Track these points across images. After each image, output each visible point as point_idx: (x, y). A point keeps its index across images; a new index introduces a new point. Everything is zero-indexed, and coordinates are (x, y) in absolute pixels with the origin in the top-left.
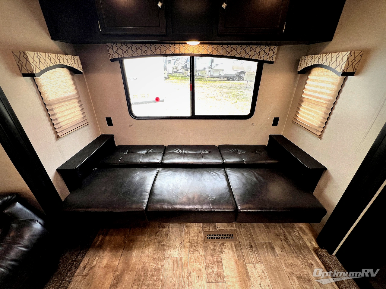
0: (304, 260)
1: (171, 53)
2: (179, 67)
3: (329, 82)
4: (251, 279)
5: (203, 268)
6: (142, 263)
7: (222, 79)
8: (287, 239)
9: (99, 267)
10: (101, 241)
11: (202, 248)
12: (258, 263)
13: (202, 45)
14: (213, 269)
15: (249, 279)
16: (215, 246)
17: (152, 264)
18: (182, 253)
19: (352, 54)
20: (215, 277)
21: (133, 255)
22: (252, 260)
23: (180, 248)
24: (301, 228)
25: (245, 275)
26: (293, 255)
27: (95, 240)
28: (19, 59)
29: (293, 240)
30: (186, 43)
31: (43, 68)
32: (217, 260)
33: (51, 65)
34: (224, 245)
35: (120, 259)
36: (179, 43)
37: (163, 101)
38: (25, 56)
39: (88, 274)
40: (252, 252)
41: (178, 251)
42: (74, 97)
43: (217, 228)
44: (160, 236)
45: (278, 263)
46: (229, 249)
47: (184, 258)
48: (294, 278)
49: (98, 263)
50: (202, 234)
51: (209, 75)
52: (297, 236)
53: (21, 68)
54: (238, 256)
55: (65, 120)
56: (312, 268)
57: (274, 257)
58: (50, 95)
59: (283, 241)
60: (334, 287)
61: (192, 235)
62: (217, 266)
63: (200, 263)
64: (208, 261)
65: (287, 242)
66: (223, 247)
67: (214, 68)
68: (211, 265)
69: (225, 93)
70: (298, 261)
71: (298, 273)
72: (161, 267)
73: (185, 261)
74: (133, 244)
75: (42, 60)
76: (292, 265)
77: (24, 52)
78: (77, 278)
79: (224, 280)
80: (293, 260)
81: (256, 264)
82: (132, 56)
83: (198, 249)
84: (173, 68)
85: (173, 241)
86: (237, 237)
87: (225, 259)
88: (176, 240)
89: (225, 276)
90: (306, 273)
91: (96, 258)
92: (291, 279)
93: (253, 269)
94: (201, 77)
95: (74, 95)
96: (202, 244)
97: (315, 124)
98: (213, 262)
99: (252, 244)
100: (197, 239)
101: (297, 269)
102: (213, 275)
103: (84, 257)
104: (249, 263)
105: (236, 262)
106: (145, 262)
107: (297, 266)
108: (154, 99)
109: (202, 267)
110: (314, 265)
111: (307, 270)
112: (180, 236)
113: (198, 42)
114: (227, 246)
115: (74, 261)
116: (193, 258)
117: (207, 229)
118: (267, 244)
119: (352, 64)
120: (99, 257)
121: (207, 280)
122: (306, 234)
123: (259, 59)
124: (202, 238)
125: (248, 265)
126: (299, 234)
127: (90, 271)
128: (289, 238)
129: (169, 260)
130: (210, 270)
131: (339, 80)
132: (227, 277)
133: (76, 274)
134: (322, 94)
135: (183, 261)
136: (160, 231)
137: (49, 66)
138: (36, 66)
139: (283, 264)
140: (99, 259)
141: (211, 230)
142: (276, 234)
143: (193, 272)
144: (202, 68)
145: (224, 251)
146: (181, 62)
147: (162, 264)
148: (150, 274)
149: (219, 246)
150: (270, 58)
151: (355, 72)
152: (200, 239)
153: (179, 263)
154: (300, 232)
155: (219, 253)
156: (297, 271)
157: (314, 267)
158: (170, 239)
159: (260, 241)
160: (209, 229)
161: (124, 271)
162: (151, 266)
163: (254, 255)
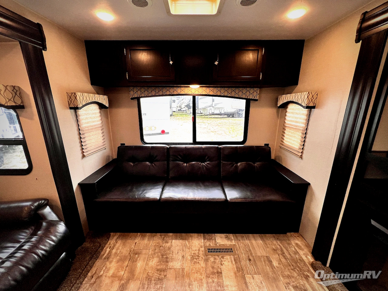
0: (301, 272)
1: (178, 93)
2: (183, 106)
3: (301, 114)
4: (250, 288)
5: (204, 278)
6: (146, 273)
7: (223, 116)
8: (284, 253)
9: (106, 276)
10: (108, 254)
11: (203, 260)
12: (256, 274)
13: (202, 88)
14: (214, 280)
15: (248, 288)
16: (215, 259)
17: (156, 274)
18: (184, 265)
19: (310, 93)
20: (215, 286)
21: (137, 267)
22: (251, 272)
23: (182, 260)
24: (297, 244)
25: (244, 285)
26: (290, 268)
27: (102, 253)
28: (70, 97)
29: (290, 254)
30: (189, 87)
31: (84, 104)
32: (217, 271)
33: (90, 102)
34: (223, 258)
35: (125, 270)
36: (184, 87)
37: (168, 133)
38: (75, 96)
39: (95, 282)
40: (250, 264)
41: (180, 263)
42: (99, 126)
43: (218, 243)
44: (163, 250)
45: (276, 275)
46: (229, 262)
47: (186, 270)
48: (291, 287)
49: (104, 273)
50: (203, 249)
51: (211, 112)
52: (294, 251)
53: (70, 103)
54: (237, 268)
55: (91, 143)
56: (308, 279)
57: (271, 269)
58: (84, 123)
59: (280, 255)
60: (325, 290)
61: (194, 249)
62: (217, 277)
63: (201, 274)
64: (209, 272)
65: (284, 256)
66: (223, 260)
67: (215, 107)
68: (211, 276)
69: (226, 128)
70: (295, 273)
71: (294, 283)
72: (164, 277)
73: (187, 272)
74: (138, 257)
75: (85, 98)
76: (289, 277)
77: (75, 93)
78: (85, 285)
79: (224, 289)
80: (290, 272)
81: (255, 275)
82: (148, 96)
83: (199, 262)
84: (177, 107)
85: (176, 254)
86: (236, 251)
87: (225, 270)
88: (179, 254)
89: (225, 285)
90: (302, 283)
91: (103, 269)
92: (288, 289)
93: (251, 279)
94: (203, 115)
95: (98, 125)
96: (203, 257)
97: (296, 147)
98: (213, 273)
99: (251, 258)
100: (198, 253)
101: (293, 280)
102: (214, 284)
103: (91, 268)
104: (248, 274)
105: (235, 274)
106: (149, 272)
107: (293, 277)
108: (160, 132)
109: (202, 277)
110: (310, 277)
111: (303, 281)
112: (182, 250)
113: (198, 86)
114: (227, 259)
115: (83, 270)
116: (194, 269)
117: (208, 244)
118: (265, 257)
119: (312, 100)
120: (106, 267)
121: (208, 288)
122: (302, 250)
123: (246, 97)
124: (203, 251)
125: (247, 276)
126: (295, 249)
127: (98, 279)
128: (285, 253)
129: (172, 270)
130: (210, 280)
131: (307, 112)
132: (227, 286)
133: (84, 282)
134: (297, 123)
135: (185, 272)
136: (163, 246)
137: (88, 103)
138: (80, 102)
139: (280, 275)
140: (106, 270)
141: (211, 245)
142: (273, 249)
143: (195, 281)
144: (204, 107)
145: (224, 264)
146: (185, 102)
147: (165, 274)
148: (154, 283)
149: (219, 259)
150: (255, 97)
151: (315, 106)
152: (201, 253)
153: (181, 273)
154: (296, 248)
155: (219, 265)
156: (294, 282)
157: (310, 278)
158: (173, 252)
159: (258, 255)
160: (210, 244)
161: (129, 280)
162: (154, 276)
163: (252, 267)
